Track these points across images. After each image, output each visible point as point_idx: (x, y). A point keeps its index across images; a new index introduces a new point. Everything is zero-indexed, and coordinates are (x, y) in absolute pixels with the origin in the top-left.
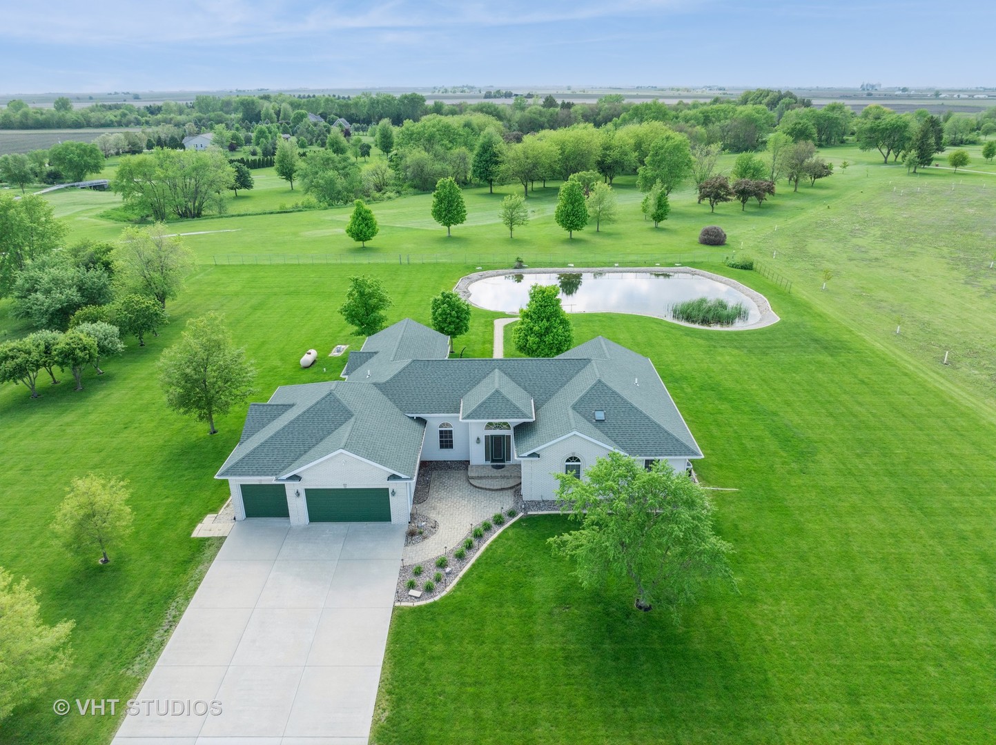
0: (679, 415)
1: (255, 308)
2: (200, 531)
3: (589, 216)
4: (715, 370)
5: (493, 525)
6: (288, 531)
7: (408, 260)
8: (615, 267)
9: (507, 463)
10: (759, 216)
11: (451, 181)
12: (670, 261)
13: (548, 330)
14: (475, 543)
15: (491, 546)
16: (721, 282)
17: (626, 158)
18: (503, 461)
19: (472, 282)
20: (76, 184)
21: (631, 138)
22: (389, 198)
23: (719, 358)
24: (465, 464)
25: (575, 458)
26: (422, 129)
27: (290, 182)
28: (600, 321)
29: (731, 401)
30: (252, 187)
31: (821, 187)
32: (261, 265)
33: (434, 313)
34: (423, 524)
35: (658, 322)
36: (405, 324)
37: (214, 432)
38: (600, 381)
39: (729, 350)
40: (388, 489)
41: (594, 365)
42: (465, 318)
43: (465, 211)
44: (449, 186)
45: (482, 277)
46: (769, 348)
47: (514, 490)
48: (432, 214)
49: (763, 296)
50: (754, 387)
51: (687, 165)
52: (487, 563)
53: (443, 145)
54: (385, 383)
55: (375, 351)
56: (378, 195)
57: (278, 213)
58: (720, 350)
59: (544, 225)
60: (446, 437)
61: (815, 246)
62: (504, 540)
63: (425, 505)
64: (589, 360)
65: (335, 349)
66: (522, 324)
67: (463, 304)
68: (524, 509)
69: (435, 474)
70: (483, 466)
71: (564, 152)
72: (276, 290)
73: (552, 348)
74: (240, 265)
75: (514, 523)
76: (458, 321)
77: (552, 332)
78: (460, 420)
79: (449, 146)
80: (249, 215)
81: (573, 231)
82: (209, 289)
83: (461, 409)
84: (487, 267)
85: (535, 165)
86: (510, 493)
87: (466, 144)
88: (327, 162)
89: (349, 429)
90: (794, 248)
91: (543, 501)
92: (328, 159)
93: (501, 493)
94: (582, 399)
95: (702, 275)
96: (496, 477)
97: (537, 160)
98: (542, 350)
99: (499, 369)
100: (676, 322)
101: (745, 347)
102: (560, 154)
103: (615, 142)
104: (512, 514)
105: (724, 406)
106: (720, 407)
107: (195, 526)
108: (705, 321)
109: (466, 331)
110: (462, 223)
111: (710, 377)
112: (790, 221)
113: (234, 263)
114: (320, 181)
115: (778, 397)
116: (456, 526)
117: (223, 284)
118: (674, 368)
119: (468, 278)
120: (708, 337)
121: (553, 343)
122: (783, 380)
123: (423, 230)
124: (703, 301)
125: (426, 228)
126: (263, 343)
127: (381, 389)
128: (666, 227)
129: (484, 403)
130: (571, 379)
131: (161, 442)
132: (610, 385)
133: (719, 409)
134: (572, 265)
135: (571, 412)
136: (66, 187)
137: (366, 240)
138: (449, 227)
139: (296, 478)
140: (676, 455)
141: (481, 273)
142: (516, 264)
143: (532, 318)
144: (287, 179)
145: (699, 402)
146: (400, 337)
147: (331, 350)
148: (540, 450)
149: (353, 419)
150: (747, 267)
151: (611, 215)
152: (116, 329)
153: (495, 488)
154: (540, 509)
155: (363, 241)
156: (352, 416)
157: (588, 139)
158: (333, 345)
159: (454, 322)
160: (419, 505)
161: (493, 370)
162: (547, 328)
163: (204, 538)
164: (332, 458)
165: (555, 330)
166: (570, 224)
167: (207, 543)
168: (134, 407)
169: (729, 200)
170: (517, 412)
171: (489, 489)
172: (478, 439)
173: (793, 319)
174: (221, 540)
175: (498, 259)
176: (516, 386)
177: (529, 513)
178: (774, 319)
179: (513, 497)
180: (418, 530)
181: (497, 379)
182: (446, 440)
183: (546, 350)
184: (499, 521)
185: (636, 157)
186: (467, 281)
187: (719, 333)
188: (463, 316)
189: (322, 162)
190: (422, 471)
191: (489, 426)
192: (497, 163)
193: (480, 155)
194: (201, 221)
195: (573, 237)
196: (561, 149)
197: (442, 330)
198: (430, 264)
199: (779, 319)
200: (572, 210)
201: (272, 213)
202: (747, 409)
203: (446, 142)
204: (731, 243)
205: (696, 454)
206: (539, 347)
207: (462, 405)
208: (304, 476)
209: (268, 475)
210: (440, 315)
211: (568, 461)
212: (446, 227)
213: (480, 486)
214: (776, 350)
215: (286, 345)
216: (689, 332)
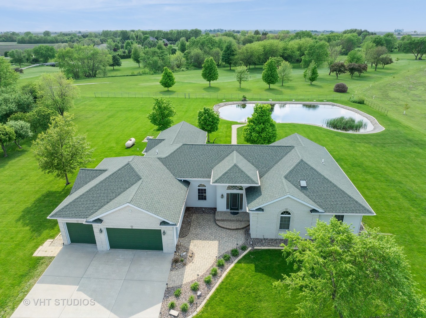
0: (351, 184)
1: (109, 117)
2: (38, 253)
3: (279, 77)
4: (358, 155)
5: (231, 256)
6: (96, 253)
7: (189, 96)
8: (293, 101)
9: (240, 211)
10: (361, 80)
11: (211, 59)
12: (320, 99)
13: (263, 130)
14: (219, 271)
15: (229, 273)
16: (349, 110)
17: (294, 54)
18: (238, 209)
19: (220, 107)
20: (44, 64)
21: (296, 45)
22: (183, 70)
23: (358, 148)
24: (214, 210)
25: (287, 212)
26: (199, 39)
27: (138, 64)
28: (288, 127)
29: (372, 174)
30: (121, 65)
31: (387, 69)
32: (117, 98)
33: (199, 119)
34: (184, 253)
35: (320, 128)
36: (182, 124)
37: (68, 184)
38: (302, 160)
39: (363, 144)
40: (160, 230)
41: (297, 150)
42: (216, 123)
43: (218, 74)
44: (210, 61)
45: (225, 105)
46: (384, 143)
47: (245, 229)
48: (202, 75)
49: (372, 117)
50: (383, 165)
51: (326, 55)
52: (226, 288)
53: (208, 47)
54: (165, 158)
55: (164, 139)
56: (177, 69)
57: (130, 76)
58: (358, 144)
59: (256, 83)
60: (202, 193)
61: (392, 94)
62: (238, 270)
63: (186, 239)
64: (293, 147)
65: (146, 138)
66: (248, 126)
67: (216, 115)
68: (252, 244)
69: (194, 217)
70: (225, 213)
71: (265, 50)
72: (122, 109)
73: (265, 140)
74: (107, 97)
75: (245, 255)
76: (212, 124)
77: (266, 131)
78: (211, 184)
79: (211, 47)
80: (117, 76)
81: (271, 85)
82: (89, 108)
83: (212, 176)
84: (228, 100)
85: (251, 56)
86: (242, 232)
87: (219, 47)
88: (154, 53)
89: (137, 188)
90: (382, 95)
91: (264, 239)
92: (155, 52)
93: (236, 232)
94: (291, 172)
95: (338, 106)
96: (233, 221)
97: (252, 53)
98: (260, 141)
99: (236, 151)
100: (328, 128)
101: (371, 143)
102: (263, 51)
103: (289, 47)
104: (244, 248)
105: (369, 177)
106: (366, 177)
107: (37, 248)
108: (345, 129)
109: (217, 129)
110: (216, 80)
111: (356, 159)
112: (377, 83)
113: (104, 96)
114: (151, 61)
115: (398, 172)
116: (206, 256)
117: (97, 105)
118: (334, 153)
119: (218, 105)
120: (349, 136)
121: (266, 137)
122: (398, 162)
123: (197, 84)
124: (342, 118)
125: (199, 83)
126: (109, 134)
127: (162, 162)
128: (316, 84)
129: (226, 173)
130: (282, 158)
131: (37, 188)
132: (309, 163)
133: (366, 179)
134: (271, 100)
135: (284, 180)
136: (40, 65)
137: (169, 87)
138: (210, 82)
139: (99, 221)
140: (357, 213)
141: (225, 103)
142: (243, 98)
143: (254, 123)
144: (137, 62)
145: (353, 174)
146: (178, 131)
147: (144, 139)
148: (264, 207)
149: (140, 181)
150: (361, 102)
151: (289, 77)
152: (29, 125)
153: (233, 228)
154: (262, 245)
155: (168, 87)
156: (140, 179)
157: (276, 44)
158: (145, 136)
159: (210, 125)
160: (183, 239)
161: (233, 151)
162: (262, 129)
163: (41, 257)
164: (122, 209)
165: (268, 130)
166: (270, 81)
167: (41, 261)
168: (31, 167)
169: (345, 72)
170: (248, 179)
171: (229, 229)
172: (222, 195)
173: (393, 129)
174: (51, 258)
175: (234, 96)
176: (247, 162)
177: (255, 248)
178: (381, 129)
179: (244, 235)
180: (180, 259)
181: (235, 157)
182: (202, 194)
183: (262, 141)
184: (235, 253)
185: (298, 54)
186: (218, 107)
187: (354, 135)
188: (215, 121)
189: (152, 53)
190: (186, 214)
191: (229, 188)
192: (233, 55)
193: (225, 51)
194: (94, 79)
195: (270, 88)
196: (264, 49)
197: (203, 129)
198: (200, 98)
199: (385, 129)
200: (271, 74)
201: (127, 76)
202: (383, 179)
203: (210, 45)
204: (350, 92)
205: (371, 212)
206: (258, 139)
207: (212, 173)
208: (105, 220)
209: (81, 218)
210: (203, 120)
211: (282, 214)
212: (209, 82)
213: (223, 226)
214: (389, 145)
215: (121, 136)
216: (338, 134)
